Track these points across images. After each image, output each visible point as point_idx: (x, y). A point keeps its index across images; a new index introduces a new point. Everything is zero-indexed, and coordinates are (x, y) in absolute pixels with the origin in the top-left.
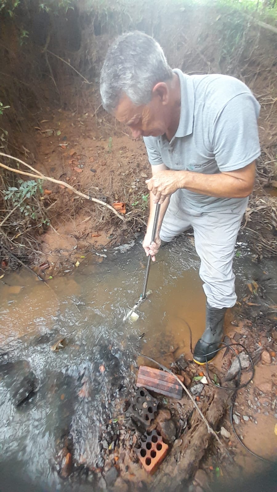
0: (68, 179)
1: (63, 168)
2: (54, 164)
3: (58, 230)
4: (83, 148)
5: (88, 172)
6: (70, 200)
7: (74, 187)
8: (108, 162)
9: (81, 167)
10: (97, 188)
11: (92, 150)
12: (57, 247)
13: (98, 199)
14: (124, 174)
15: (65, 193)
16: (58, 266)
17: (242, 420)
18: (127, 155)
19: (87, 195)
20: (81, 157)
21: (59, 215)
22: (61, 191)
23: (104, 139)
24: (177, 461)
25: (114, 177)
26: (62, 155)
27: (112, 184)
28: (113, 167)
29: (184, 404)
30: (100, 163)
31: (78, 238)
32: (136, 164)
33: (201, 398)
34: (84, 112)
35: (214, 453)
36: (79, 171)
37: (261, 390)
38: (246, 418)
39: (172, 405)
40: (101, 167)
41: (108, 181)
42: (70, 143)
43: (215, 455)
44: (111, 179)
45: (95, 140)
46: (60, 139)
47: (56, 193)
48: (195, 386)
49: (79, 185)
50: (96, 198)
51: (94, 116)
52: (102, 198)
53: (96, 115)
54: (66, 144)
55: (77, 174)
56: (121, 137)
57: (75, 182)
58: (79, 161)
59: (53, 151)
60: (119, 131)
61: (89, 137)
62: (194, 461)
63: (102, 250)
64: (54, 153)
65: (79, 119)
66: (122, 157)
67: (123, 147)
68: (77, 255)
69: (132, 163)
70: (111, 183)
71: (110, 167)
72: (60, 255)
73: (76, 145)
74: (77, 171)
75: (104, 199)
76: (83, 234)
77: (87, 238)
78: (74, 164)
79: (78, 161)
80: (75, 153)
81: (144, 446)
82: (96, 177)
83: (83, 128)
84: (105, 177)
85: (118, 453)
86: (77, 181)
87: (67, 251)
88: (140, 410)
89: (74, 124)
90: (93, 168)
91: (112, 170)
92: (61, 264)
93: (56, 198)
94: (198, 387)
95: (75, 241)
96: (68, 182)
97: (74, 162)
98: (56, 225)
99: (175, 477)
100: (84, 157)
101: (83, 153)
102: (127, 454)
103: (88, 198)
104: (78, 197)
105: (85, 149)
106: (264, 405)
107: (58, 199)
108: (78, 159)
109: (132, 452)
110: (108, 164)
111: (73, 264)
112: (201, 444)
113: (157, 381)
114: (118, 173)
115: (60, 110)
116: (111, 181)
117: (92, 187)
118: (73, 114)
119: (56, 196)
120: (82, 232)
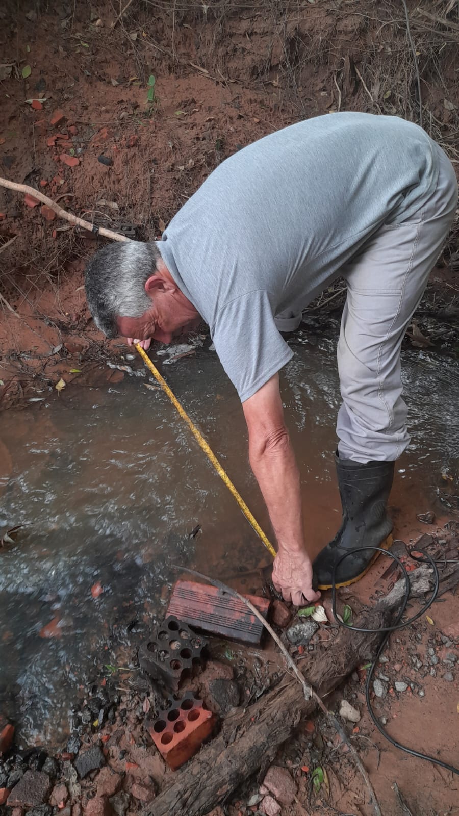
0: (43, 183)
1: (33, 158)
2: (11, 149)
3: (19, 309)
4: (86, 108)
5: (93, 166)
6: (47, 235)
7: (57, 202)
8: (143, 138)
9: (76, 153)
10: (115, 205)
11: (107, 111)
12: (14, 348)
13: (115, 230)
14: (182, 168)
15: (36, 216)
16: (14, 389)
17: (391, 691)
18: (195, 120)
19: (90, 221)
20: (79, 127)
21: (22, 271)
22: (26, 212)
23: (140, 83)
24: (227, 742)
25: (157, 175)
26: (32, 126)
27: (152, 193)
28: (155, 150)
29: (268, 662)
30: (123, 142)
31: (65, 328)
32: (213, 142)
33: (309, 650)
34: (93, 17)
35: (317, 746)
36: (72, 162)
37: (447, 634)
38: (400, 686)
39: (242, 661)
40: (126, 150)
41: (141, 187)
42: (55, 98)
43: (319, 749)
44: (149, 181)
45: (117, 86)
46: (28, 86)
47: (15, 218)
48: (297, 626)
49: (70, 198)
50: (109, 227)
51: (118, 25)
52: (125, 229)
53: (122, 23)
54: (43, 98)
55: (68, 172)
56: (186, 76)
57: (60, 191)
58: (74, 139)
59: (12, 118)
60: (183, 61)
61: (101, 79)
62: (263, 744)
63: (122, 357)
64: (14, 122)
65: (78, 35)
66: (180, 127)
67: (187, 102)
68: (61, 367)
69: (204, 139)
70: (148, 191)
71: (147, 152)
72: (20, 366)
73: (67, 99)
74: (66, 162)
75: (130, 229)
76: (77, 319)
77: (87, 329)
78: (60, 146)
79: (70, 138)
80: (63, 120)
81: (164, 716)
82: (113, 177)
83: (87, 57)
84: (135, 177)
85: (111, 730)
86: (66, 189)
87: (39, 357)
88: (163, 652)
89: (65, 49)
90: (107, 154)
91: (152, 157)
92: (23, 384)
93: (16, 232)
94: (306, 629)
95: (59, 334)
96: (45, 189)
97: (60, 142)
98: (13, 298)
99: (220, 767)
100: (85, 129)
101: (84, 120)
102: (127, 732)
103: (90, 227)
104: (65, 228)
105: (90, 108)
106: (445, 661)
107: (20, 234)
108: (70, 135)
109: (138, 729)
110: (143, 143)
111: (50, 384)
112: (284, 716)
113: (210, 609)
114: (168, 165)
115: (31, 15)
116: (148, 187)
117: (103, 202)
118: (64, 24)
119: (16, 225)
120: (76, 314)
